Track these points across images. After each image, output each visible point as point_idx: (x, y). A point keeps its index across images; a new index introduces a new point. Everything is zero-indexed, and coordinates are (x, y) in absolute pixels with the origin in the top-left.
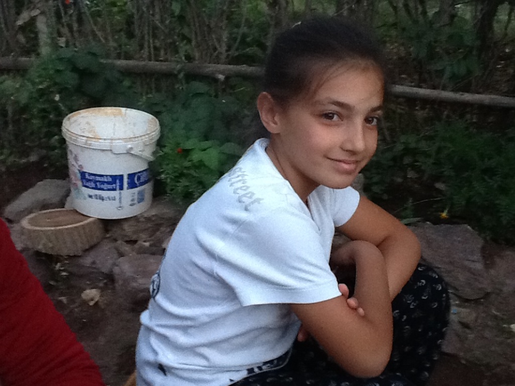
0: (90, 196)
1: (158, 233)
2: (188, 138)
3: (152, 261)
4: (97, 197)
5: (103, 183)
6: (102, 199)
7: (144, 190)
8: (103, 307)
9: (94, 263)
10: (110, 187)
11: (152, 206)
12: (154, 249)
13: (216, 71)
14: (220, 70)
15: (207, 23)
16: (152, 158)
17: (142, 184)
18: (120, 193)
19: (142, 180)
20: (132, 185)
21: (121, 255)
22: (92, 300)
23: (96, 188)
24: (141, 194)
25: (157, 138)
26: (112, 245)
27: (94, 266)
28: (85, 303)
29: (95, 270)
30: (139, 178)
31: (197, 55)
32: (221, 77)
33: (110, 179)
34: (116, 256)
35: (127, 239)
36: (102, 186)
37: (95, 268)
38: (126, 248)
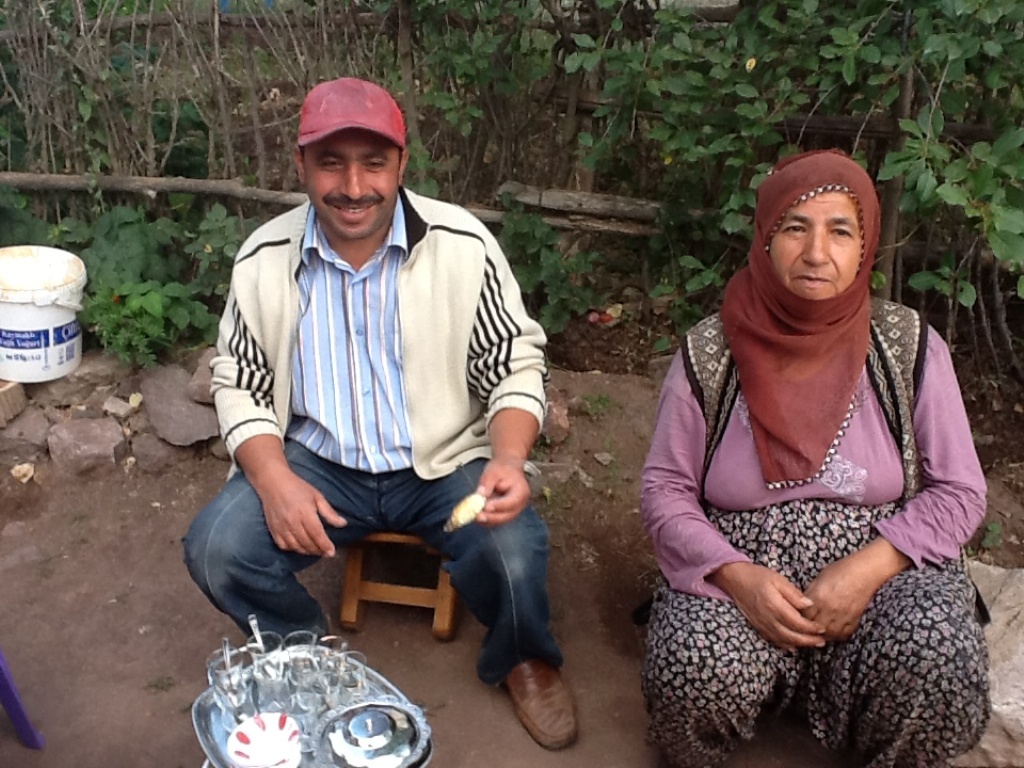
0: (9, 357)
1: (94, 394)
2: (122, 282)
3: (93, 424)
4: (16, 357)
5: (24, 340)
6: (24, 359)
7: (73, 345)
8: (40, 483)
9: (21, 434)
10: (33, 344)
11: (82, 364)
12: (92, 413)
13: (144, 187)
14: (151, 185)
15: (127, 126)
16: (80, 307)
17: (71, 337)
18: (46, 352)
19: (70, 333)
20: (59, 340)
21: (52, 422)
22: (25, 476)
23: (16, 347)
24: (70, 350)
25: (83, 284)
26: (41, 412)
27: (22, 437)
28: (15, 481)
29: (24, 443)
30: (66, 332)
31: (116, 165)
32: (152, 194)
33: (33, 336)
34: (47, 424)
35: (57, 404)
36: (24, 344)
37: (24, 440)
38: (58, 414)
